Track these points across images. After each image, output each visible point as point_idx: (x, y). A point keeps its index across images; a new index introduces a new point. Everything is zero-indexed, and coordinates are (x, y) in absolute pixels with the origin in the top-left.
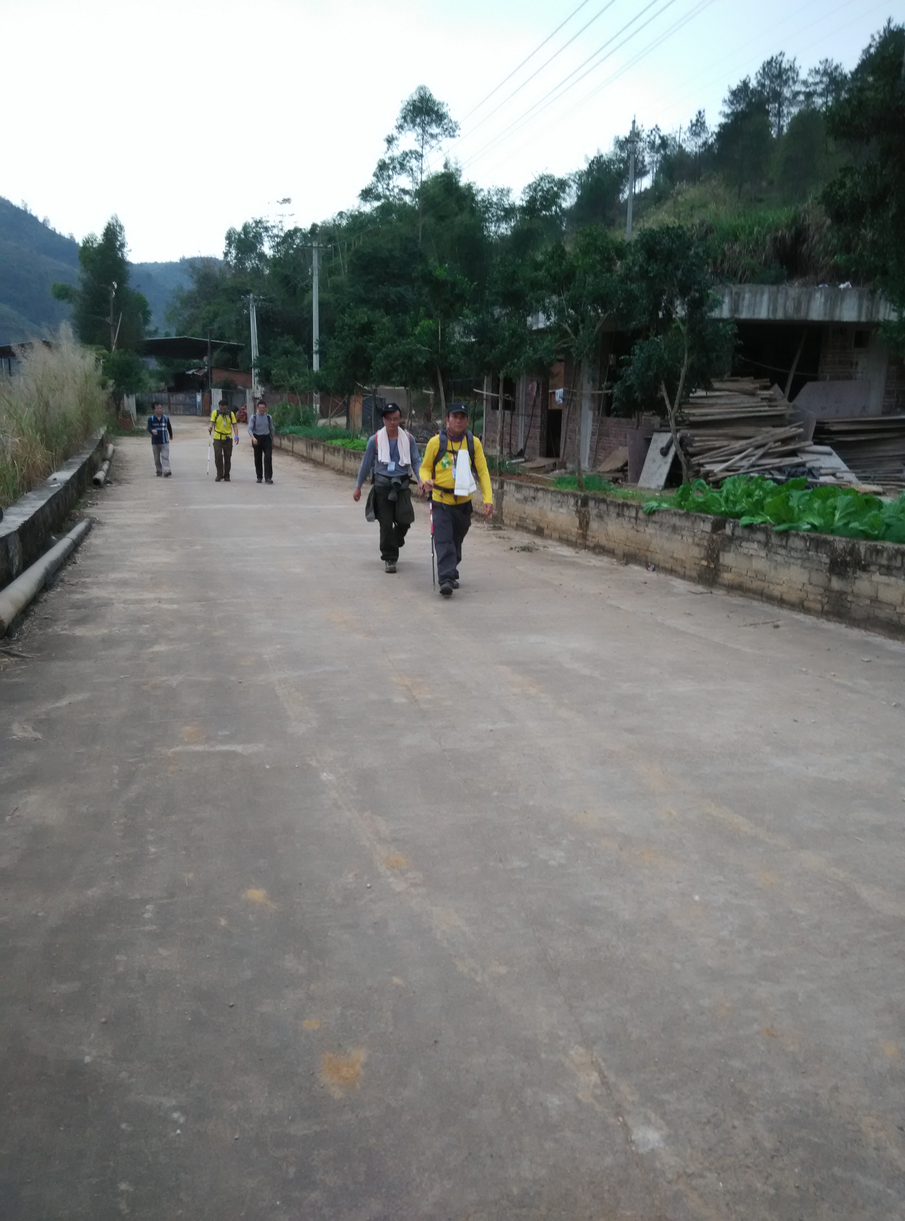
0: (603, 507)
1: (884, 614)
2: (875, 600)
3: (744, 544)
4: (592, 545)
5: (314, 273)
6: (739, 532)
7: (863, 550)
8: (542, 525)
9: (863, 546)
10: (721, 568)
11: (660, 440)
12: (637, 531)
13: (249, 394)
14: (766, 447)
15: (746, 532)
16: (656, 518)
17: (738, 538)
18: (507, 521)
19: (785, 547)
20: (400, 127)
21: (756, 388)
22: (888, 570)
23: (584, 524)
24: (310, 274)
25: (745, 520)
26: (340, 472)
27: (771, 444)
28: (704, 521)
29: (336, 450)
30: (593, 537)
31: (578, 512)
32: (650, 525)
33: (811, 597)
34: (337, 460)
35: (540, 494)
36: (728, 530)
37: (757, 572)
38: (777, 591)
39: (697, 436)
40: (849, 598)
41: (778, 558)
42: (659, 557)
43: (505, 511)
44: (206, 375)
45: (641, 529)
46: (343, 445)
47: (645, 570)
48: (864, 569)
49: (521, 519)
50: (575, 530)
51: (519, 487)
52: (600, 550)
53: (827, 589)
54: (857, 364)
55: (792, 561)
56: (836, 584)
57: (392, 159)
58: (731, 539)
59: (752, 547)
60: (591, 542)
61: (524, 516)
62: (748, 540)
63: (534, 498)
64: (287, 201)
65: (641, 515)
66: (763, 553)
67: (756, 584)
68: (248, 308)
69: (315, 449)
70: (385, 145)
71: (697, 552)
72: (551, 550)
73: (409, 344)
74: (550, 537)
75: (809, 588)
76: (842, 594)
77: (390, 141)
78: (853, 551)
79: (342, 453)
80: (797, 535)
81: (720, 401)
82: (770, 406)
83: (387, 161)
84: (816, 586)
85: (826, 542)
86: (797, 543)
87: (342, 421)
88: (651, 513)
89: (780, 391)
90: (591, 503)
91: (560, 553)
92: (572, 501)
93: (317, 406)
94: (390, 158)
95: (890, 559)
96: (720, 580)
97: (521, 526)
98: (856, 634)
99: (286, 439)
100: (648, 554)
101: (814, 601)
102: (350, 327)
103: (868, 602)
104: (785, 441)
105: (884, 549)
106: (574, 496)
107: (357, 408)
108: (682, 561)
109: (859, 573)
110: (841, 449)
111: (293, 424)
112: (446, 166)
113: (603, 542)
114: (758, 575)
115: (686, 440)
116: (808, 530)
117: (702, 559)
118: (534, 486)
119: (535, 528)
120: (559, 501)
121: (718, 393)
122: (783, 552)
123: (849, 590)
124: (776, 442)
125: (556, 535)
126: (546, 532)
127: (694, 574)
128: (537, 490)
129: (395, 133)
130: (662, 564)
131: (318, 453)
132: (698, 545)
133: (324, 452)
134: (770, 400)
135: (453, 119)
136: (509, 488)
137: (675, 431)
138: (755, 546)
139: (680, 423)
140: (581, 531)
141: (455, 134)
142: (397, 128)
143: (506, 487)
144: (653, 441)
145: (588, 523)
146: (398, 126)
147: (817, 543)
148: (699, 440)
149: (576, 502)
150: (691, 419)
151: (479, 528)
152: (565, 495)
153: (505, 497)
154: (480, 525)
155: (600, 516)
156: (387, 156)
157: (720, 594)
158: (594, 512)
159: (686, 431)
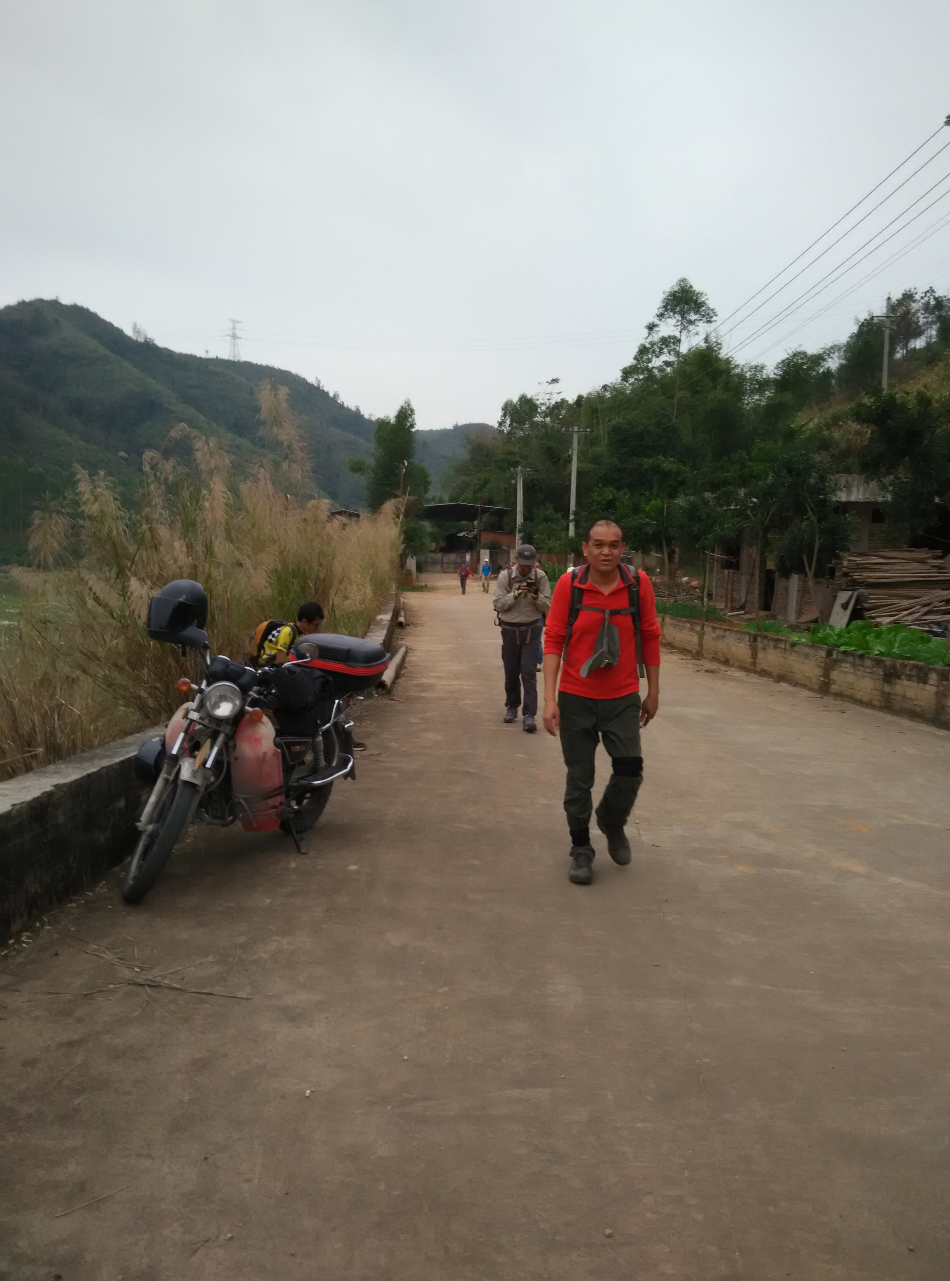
0: (766, 641)
1: (908, 705)
2: (904, 697)
3: (843, 665)
5: (573, 453)
6: (840, 657)
7: (898, 665)
8: (729, 657)
9: (899, 663)
10: (831, 681)
11: (843, 596)
12: (786, 659)
14: (932, 606)
15: (844, 656)
16: (796, 649)
17: (839, 661)
18: (705, 655)
19: (862, 666)
20: (661, 316)
21: (929, 558)
22: (909, 678)
23: (754, 655)
24: (570, 453)
25: (843, 648)
27: (936, 604)
28: (822, 650)
30: (760, 664)
31: (750, 646)
32: (793, 654)
33: (875, 698)
35: (728, 633)
36: (834, 656)
37: (849, 683)
38: (859, 695)
39: (873, 594)
40: (893, 697)
41: (859, 673)
42: (798, 678)
43: (705, 647)
44: (475, 537)
45: (787, 656)
47: (789, 686)
48: (899, 677)
49: (716, 653)
50: (749, 660)
51: (714, 628)
52: (764, 673)
53: (883, 692)
55: (866, 674)
56: (887, 688)
58: (836, 661)
59: (846, 667)
60: (758, 669)
61: (717, 650)
62: (844, 662)
63: (724, 637)
64: (556, 381)
65: (788, 647)
66: (852, 670)
67: (848, 692)
68: (515, 478)
70: (646, 332)
71: (818, 672)
72: (729, 673)
73: (640, 519)
74: (732, 666)
75: (874, 692)
76: (890, 694)
77: (651, 327)
78: (894, 667)
80: (868, 658)
81: (895, 567)
82: (940, 573)
83: (648, 346)
84: (877, 690)
85: (882, 661)
86: (868, 663)
88: (793, 645)
90: (759, 639)
92: (747, 638)
94: (651, 343)
95: (910, 671)
96: (830, 690)
97: (715, 659)
98: (895, 719)
100: (791, 674)
101: (877, 700)
103: (900, 698)
104: (948, 602)
105: (908, 664)
106: (749, 634)
108: (810, 678)
109: (897, 680)
112: (706, 340)
113: (766, 668)
114: (850, 685)
115: (862, 598)
116: (877, 655)
117: (821, 676)
118: (723, 627)
119: (723, 659)
120: (739, 639)
121: (892, 561)
122: (861, 668)
123: (892, 691)
124: (941, 602)
125: (737, 664)
126: (731, 662)
127: (816, 687)
128: (725, 630)
129: (656, 321)
130: (800, 681)
132: (819, 667)
134: (940, 567)
135: (711, 306)
136: (708, 629)
137: (854, 590)
138: (848, 665)
139: (860, 584)
140: (752, 660)
141: (712, 320)
142: (658, 316)
143: (706, 629)
144: (838, 597)
145: (756, 654)
146: (659, 314)
147: (878, 662)
148: (874, 598)
149: (750, 639)
150: (868, 580)
151: (682, 659)
152: (743, 633)
153: (705, 637)
154: (685, 657)
155: (764, 649)
156: (648, 340)
157: (828, 699)
158: (760, 645)
159: (863, 591)
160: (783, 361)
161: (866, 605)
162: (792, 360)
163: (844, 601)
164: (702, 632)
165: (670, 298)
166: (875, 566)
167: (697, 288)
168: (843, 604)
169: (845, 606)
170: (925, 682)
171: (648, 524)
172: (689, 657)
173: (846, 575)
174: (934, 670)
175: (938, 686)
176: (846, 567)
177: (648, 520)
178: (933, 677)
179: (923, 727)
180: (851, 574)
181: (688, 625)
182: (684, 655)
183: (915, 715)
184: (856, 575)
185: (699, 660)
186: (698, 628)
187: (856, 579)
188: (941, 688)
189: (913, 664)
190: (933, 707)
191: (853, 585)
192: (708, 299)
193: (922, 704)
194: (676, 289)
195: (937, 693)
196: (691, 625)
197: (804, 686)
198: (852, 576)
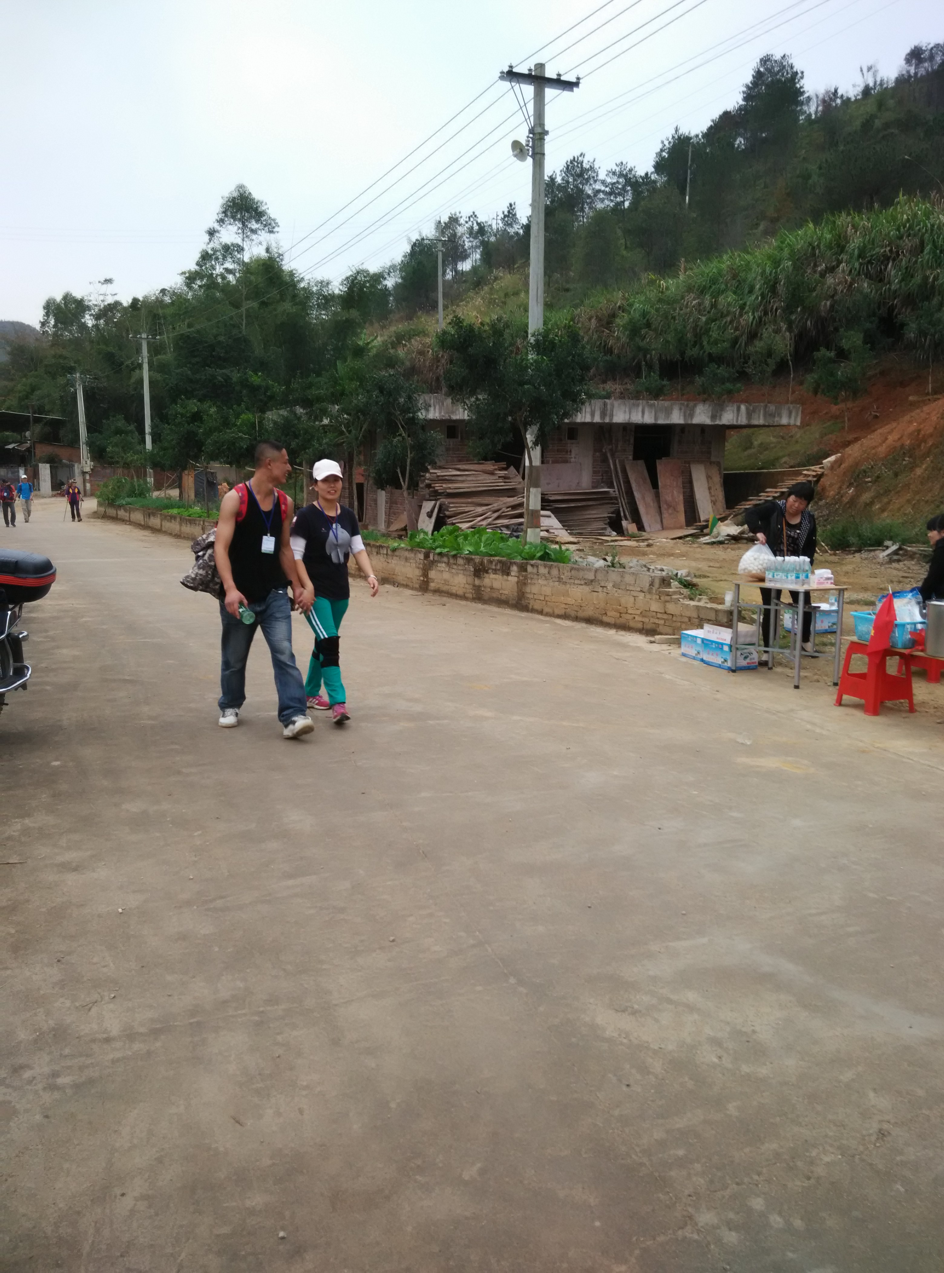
1: (494, 595)
2: (492, 588)
3: (439, 565)
5: (144, 361)
6: (436, 558)
7: (485, 562)
9: (486, 559)
10: (429, 580)
11: (428, 506)
12: (388, 562)
13: (78, 468)
14: (500, 512)
15: (439, 557)
16: (397, 553)
17: (436, 561)
19: (455, 564)
20: (221, 221)
21: (496, 469)
22: (495, 571)
24: (140, 362)
25: (438, 550)
26: (178, 536)
27: (504, 509)
28: (420, 553)
29: (173, 517)
32: (395, 558)
33: (468, 591)
34: (174, 526)
36: (431, 558)
37: (445, 580)
38: (454, 590)
39: (453, 503)
40: (483, 589)
41: (454, 571)
42: (400, 579)
44: (28, 450)
45: (390, 561)
46: (179, 513)
47: (393, 587)
48: (487, 573)
53: (474, 586)
54: (571, 451)
55: (459, 571)
56: (477, 582)
57: (215, 251)
58: (433, 562)
62: (440, 562)
64: (108, 281)
65: (389, 552)
66: (447, 569)
67: (445, 588)
68: (73, 386)
69: (152, 518)
70: (207, 237)
71: (418, 572)
73: (233, 433)
75: (467, 586)
76: (479, 587)
77: (212, 233)
78: (482, 563)
79: (178, 519)
80: (460, 557)
81: (469, 478)
82: (505, 482)
83: (210, 252)
84: (469, 584)
85: (472, 559)
86: (460, 561)
87: (174, 493)
88: (394, 550)
89: (515, 471)
93: (151, 480)
94: (213, 249)
95: (495, 565)
96: (430, 588)
98: (486, 607)
99: (122, 511)
100: (394, 576)
101: (470, 592)
102: (182, 415)
103: (489, 590)
104: (514, 507)
105: (494, 560)
107: (189, 480)
108: (411, 579)
109: (485, 574)
110: (557, 512)
111: (129, 496)
112: (267, 251)
114: (446, 582)
115: (444, 507)
116: (467, 554)
117: (420, 576)
121: (467, 473)
122: (455, 567)
123: (481, 584)
124: (508, 508)
127: (417, 586)
129: (216, 226)
130: (402, 582)
131: (155, 521)
132: (418, 568)
133: (161, 520)
134: (505, 478)
135: (272, 216)
137: (436, 500)
138: (444, 565)
139: (440, 494)
141: (274, 230)
142: (218, 221)
144: (423, 507)
147: (469, 560)
148: (453, 506)
150: (448, 491)
156: (210, 246)
157: (428, 596)
159: (444, 500)
160: (347, 278)
161: (447, 513)
162: (356, 278)
163: (429, 510)
165: (229, 203)
166: (453, 478)
167: (256, 196)
168: (428, 512)
169: (430, 515)
170: (508, 574)
171: (241, 438)
173: (429, 486)
174: (515, 563)
175: (518, 577)
176: (428, 479)
177: (240, 434)
178: (514, 568)
179: (508, 611)
180: (433, 485)
183: (501, 602)
184: (438, 486)
187: (437, 490)
188: (521, 578)
189: (498, 560)
190: (516, 594)
191: (435, 495)
192: (268, 209)
193: (506, 592)
194: (235, 195)
195: (518, 583)
197: (406, 586)
198: (434, 487)
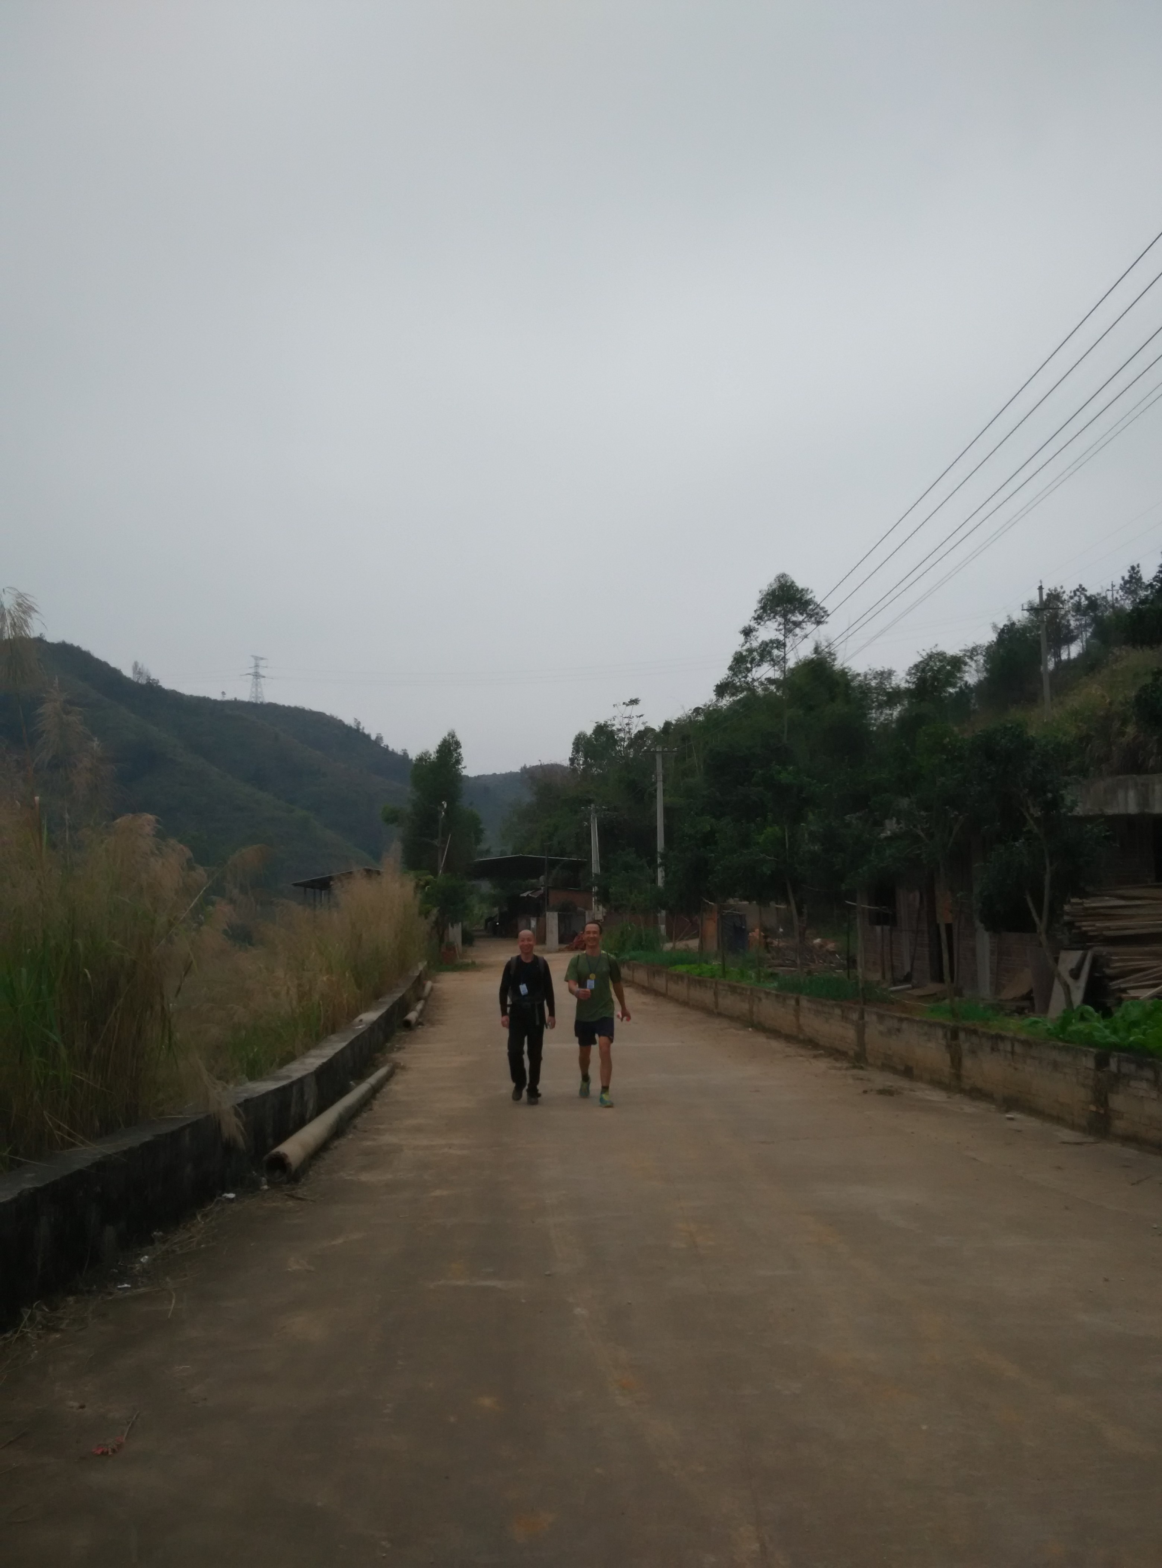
0: (975, 1039)
4: (968, 1087)
5: (658, 780)
8: (912, 1063)
10: (1112, 1113)
11: (1069, 959)
12: (1016, 1069)
16: (1033, 1052)
17: (1125, 1075)
18: (871, 1061)
20: (759, 619)
23: (956, 1062)
24: (653, 780)
26: (685, 1003)
28: (1086, 1056)
29: (680, 977)
30: (968, 1078)
31: (948, 1046)
32: (1028, 1061)
34: (681, 990)
35: (905, 1025)
37: (1150, 1118)
43: (869, 1047)
44: (542, 897)
45: (1018, 1065)
46: (688, 972)
49: (888, 1057)
50: (947, 1070)
51: (881, 1018)
52: (977, 1094)
57: (750, 651)
59: (1141, 1087)
60: (965, 1085)
61: (890, 1053)
62: (1136, 1078)
63: (899, 1030)
64: (634, 702)
65: (1017, 1049)
66: (1154, 1094)
68: (589, 820)
69: (656, 977)
70: (742, 638)
71: (1083, 1094)
72: (919, 1094)
73: (753, 854)
74: (920, 1079)
77: (747, 632)
79: (686, 981)
81: (1142, 912)
83: (745, 653)
87: (694, 943)
90: (962, 1036)
91: (929, 1098)
92: (940, 1033)
93: (662, 927)
94: (748, 650)
96: (1114, 1130)
97: (887, 1066)
100: (1030, 1097)
106: (943, 1026)
107: (711, 927)
108: (1069, 1106)
111: (634, 949)
112: (816, 650)
113: (980, 1084)
115: (1101, 960)
117: (1090, 1103)
118: (898, 1015)
119: (903, 1068)
120: (926, 1034)
121: (1136, 902)
125: (927, 1076)
126: (915, 1072)
127: (1084, 1123)
128: (901, 1020)
129: (753, 624)
130: (1048, 1110)
131: (660, 982)
132: (1084, 1085)
133: (667, 981)
135: (820, 605)
136: (871, 1018)
137: (1086, 949)
139: (1092, 939)
140: (953, 1071)
141: (823, 620)
142: (755, 619)
143: (867, 1018)
144: (1060, 961)
145: (960, 1060)
146: (756, 617)
148: (1118, 959)
149: (945, 1035)
150: (1106, 933)
151: (835, 1068)
152: (932, 1025)
153: (867, 1030)
154: (838, 1065)
155: (973, 1052)
156: (745, 648)
158: (965, 1046)
159: (1101, 949)
160: (916, 666)
161: (1108, 971)
162: (928, 665)
163: (1072, 965)
164: (861, 1022)
165: (768, 597)
166: (1113, 912)
167: (800, 584)
168: (1072, 970)
169: (1075, 974)
171: (764, 861)
172: (845, 1065)
173: (1070, 925)
176: (1068, 914)
180: (1077, 924)
181: (838, 1011)
182: (836, 1060)
184: (1086, 926)
185: (862, 1068)
186: (855, 1016)
187: (1086, 932)
191: (1082, 941)
192: (814, 597)
194: (775, 586)
196: (843, 1011)
198: (1079, 928)
